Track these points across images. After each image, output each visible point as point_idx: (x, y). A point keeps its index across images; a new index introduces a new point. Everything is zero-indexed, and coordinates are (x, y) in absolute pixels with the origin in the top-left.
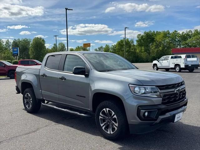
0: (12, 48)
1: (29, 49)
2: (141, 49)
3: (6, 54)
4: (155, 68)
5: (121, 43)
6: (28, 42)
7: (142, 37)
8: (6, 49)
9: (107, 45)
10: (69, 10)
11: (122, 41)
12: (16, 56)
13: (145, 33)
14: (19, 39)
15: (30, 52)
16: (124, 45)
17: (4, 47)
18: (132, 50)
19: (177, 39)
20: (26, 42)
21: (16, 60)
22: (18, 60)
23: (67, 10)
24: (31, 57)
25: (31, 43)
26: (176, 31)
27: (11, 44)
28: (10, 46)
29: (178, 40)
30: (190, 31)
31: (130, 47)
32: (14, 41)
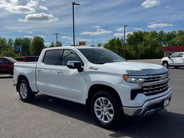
0: (14, 46)
1: (29, 47)
2: (131, 48)
3: (9, 52)
4: (165, 65)
5: (113, 42)
6: (29, 40)
7: (132, 36)
8: (8, 47)
9: (99, 44)
10: (76, 4)
11: (113, 40)
12: (19, 53)
13: (134, 33)
14: (20, 38)
15: (30, 50)
16: (115, 43)
17: (7, 45)
18: (122, 48)
19: (163, 38)
20: (27, 41)
21: (18, 57)
22: (20, 57)
23: (74, 5)
24: (31, 54)
25: (31, 42)
26: (162, 32)
27: (14, 42)
28: (12, 44)
29: (164, 40)
30: (174, 31)
31: (120, 45)
32: (16, 40)
